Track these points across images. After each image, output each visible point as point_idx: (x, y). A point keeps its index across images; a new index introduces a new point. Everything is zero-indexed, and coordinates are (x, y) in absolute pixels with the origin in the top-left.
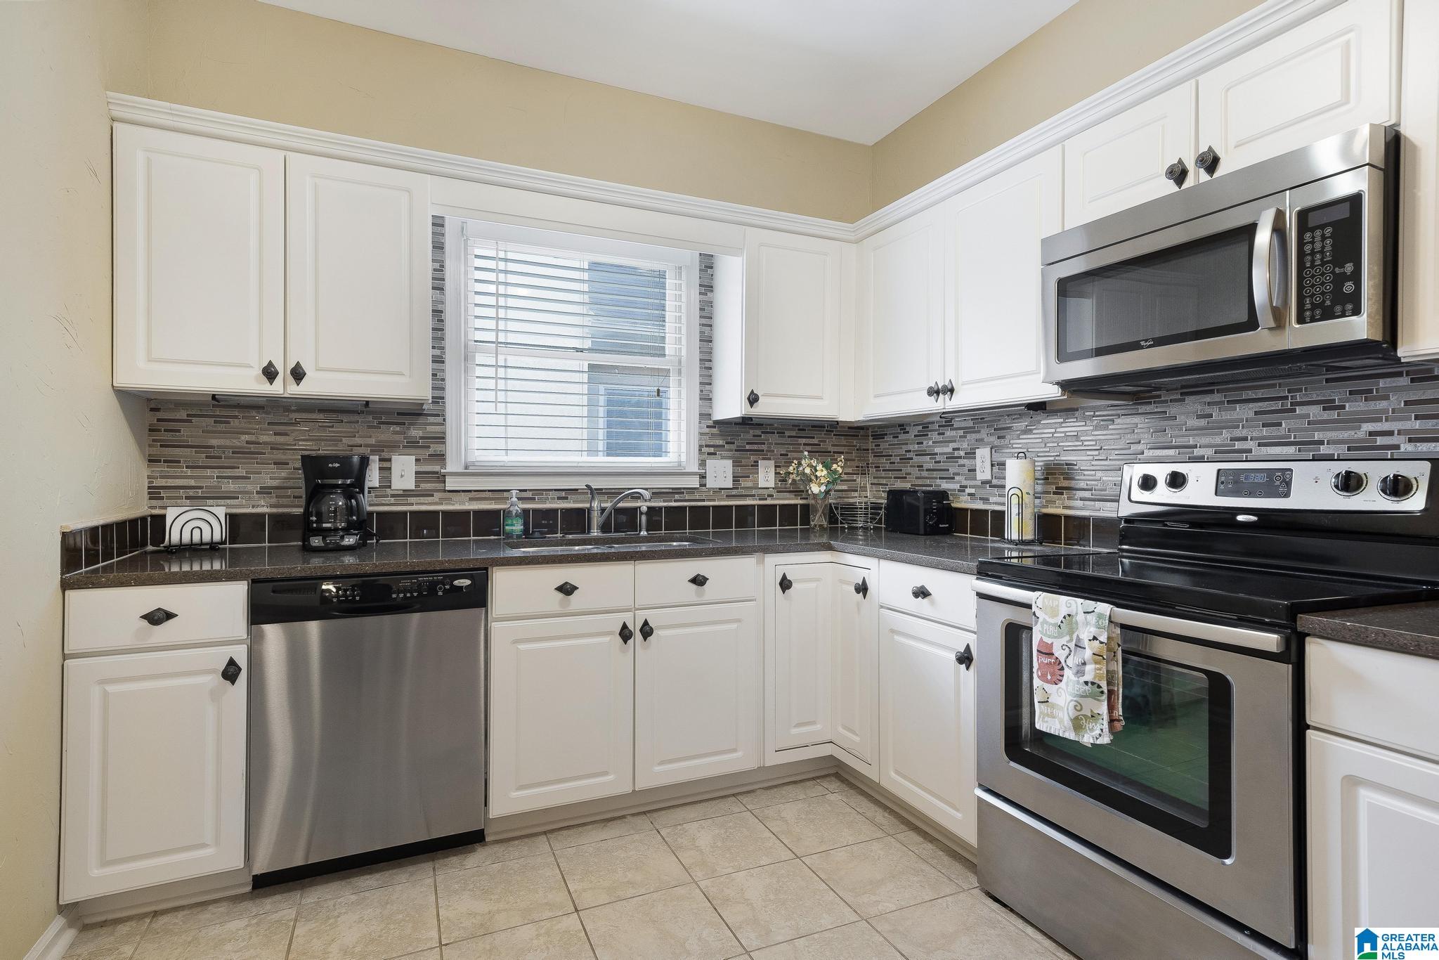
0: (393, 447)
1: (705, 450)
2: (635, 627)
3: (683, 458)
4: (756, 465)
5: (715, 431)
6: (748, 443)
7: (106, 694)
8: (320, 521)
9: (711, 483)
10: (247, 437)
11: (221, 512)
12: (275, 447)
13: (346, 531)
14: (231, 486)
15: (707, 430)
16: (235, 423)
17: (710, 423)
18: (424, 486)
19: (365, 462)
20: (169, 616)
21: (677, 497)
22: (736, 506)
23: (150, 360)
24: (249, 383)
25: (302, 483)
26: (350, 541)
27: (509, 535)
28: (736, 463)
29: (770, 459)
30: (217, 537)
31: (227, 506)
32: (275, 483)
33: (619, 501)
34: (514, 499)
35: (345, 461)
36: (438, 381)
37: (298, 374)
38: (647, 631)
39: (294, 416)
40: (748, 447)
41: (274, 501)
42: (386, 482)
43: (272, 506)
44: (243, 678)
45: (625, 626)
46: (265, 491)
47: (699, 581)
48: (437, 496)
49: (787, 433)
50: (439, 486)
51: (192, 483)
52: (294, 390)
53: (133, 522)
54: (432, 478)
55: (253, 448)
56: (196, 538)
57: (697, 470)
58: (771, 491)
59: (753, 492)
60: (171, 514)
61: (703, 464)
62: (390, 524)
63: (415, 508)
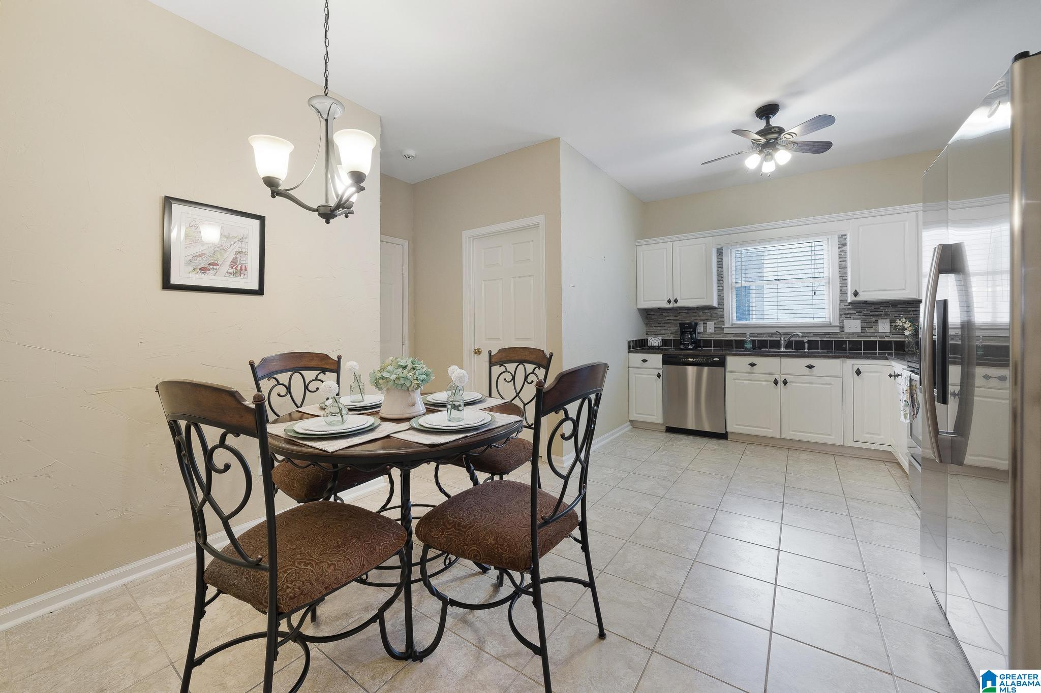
0: (708, 319)
1: (843, 316)
2: (781, 380)
3: (832, 321)
4: (877, 322)
5: (850, 307)
6: (871, 312)
7: (635, 377)
8: (684, 341)
9: (847, 330)
10: (667, 318)
11: (660, 338)
12: (674, 320)
13: (691, 344)
14: (663, 331)
15: (845, 307)
16: (664, 314)
17: (847, 304)
18: (717, 332)
19: (696, 324)
20: (647, 361)
21: (827, 336)
22: (864, 341)
23: (644, 301)
24: (665, 305)
25: (679, 330)
26: (691, 347)
27: (746, 348)
28: (863, 321)
29: (887, 319)
30: (660, 345)
31: (662, 337)
32: (675, 331)
33: (791, 337)
34: (748, 336)
35: (690, 324)
36: (720, 297)
37: (676, 301)
38: (785, 383)
39: (679, 311)
40: (871, 314)
41: (674, 336)
42: (705, 329)
43: (674, 337)
44: (661, 377)
45: (776, 379)
46: (672, 333)
47: (810, 367)
48: (722, 335)
49: (899, 306)
50: (722, 331)
51: (655, 330)
52: (676, 305)
53: (642, 340)
54: (720, 329)
55: (669, 321)
56: (655, 345)
57: (838, 325)
58: (888, 334)
59: (875, 334)
60: (649, 338)
61: (842, 322)
62: (707, 343)
63: (714, 338)
